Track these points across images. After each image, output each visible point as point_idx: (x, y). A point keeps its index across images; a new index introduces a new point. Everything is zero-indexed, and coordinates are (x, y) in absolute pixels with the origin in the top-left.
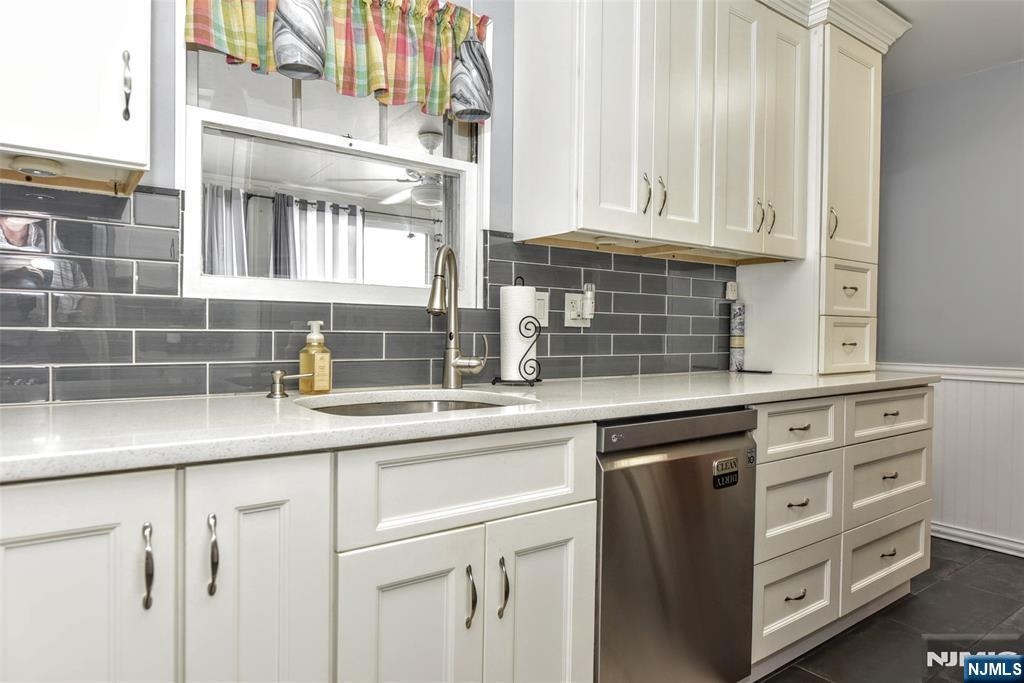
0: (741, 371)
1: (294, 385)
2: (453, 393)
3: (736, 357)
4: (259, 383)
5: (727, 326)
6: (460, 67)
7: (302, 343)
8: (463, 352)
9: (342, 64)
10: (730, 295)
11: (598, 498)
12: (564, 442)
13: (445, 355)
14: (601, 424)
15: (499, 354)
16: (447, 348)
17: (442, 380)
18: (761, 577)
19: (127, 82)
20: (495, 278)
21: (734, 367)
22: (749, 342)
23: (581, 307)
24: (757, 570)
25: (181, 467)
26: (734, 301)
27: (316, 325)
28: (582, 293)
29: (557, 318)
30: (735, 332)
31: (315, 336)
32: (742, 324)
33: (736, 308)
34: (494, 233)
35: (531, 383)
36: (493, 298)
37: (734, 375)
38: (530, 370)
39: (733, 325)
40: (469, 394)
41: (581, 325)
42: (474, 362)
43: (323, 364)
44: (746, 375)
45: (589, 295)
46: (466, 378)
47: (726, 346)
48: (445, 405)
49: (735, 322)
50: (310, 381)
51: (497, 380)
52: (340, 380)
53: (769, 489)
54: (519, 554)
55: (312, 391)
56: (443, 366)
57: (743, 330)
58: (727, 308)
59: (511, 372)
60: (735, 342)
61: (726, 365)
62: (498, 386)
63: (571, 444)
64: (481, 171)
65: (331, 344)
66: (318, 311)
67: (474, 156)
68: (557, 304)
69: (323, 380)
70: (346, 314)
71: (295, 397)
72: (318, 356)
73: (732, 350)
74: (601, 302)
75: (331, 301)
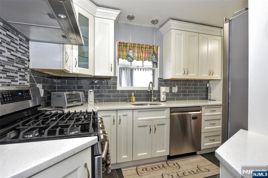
0: (210, 100)
1: (130, 101)
2: (152, 103)
3: (209, 97)
4: (126, 100)
5: (207, 92)
6: (152, 57)
7: (131, 96)
8: (154, 97)
9: (137, 57)
10: (208, 86)
11: (170, 119)
12: (165, 110)
13: (151, 97)
14: (171, 108)
15: (160, 97)
16: (152, 96)
17: (151, 101)
18: (203, 135)
19: (112, 67)
20: (160, 85)
21: (208, 99)
22: (212, 95)
23: (175, 90)
24: (202, 134)
25: (117, 110)
26: (209, 87)
27: (133, 93)
28: (175, 87)
29: (171, 91)
30: (209, 93)
31: (133, 95)
32: (210, 91)
33: (209, 88)
34: (160, 78)
35: (165, 101)
36: (159, 88)
37: (208, 101)
38: (164, 100)
39: (208, 91)
40: (154, 103)
41: (176, 92)
42: (155, 98)
43: (134, 98)
44: (211, 101)
45: (177, 87)
46: (154, 101)
47: (207, 95)
48: (151, 104)
49: (209, 91)
50: (132, 100)
51: (160, 101)
52: (136, 100)
53: (205, 120)
54: (157, 125)
55: (132, 102)
56: (151, 98)
57: (210, 92)
58: (207, 88)
59: (162, 100)
60: (209, 94)
61: (207, 99)
62: (160, 102)
63: (166, 111)
64: (158, 69)
65: (135, 96)
66: (133, 91)
67: (157, 67)
68: (171, 89)
69: (134, 100)
70: (137, 91)
71: (130, 103)
72: (133, 97)
73: (208, 96)
74: (178, 88)
75: (135, 90)
